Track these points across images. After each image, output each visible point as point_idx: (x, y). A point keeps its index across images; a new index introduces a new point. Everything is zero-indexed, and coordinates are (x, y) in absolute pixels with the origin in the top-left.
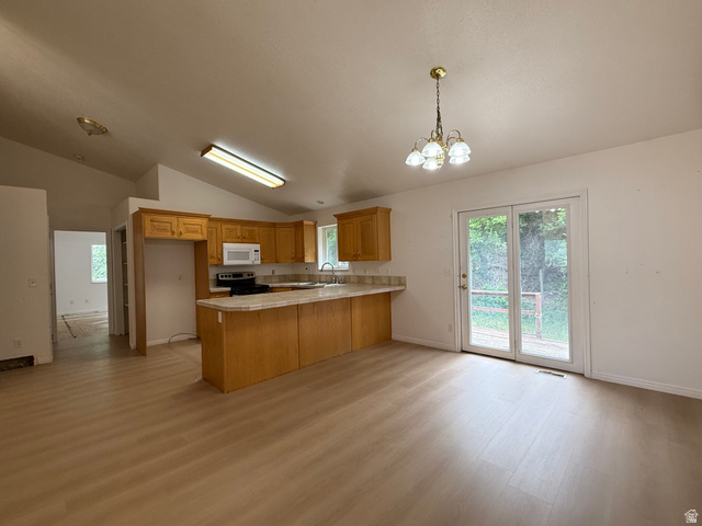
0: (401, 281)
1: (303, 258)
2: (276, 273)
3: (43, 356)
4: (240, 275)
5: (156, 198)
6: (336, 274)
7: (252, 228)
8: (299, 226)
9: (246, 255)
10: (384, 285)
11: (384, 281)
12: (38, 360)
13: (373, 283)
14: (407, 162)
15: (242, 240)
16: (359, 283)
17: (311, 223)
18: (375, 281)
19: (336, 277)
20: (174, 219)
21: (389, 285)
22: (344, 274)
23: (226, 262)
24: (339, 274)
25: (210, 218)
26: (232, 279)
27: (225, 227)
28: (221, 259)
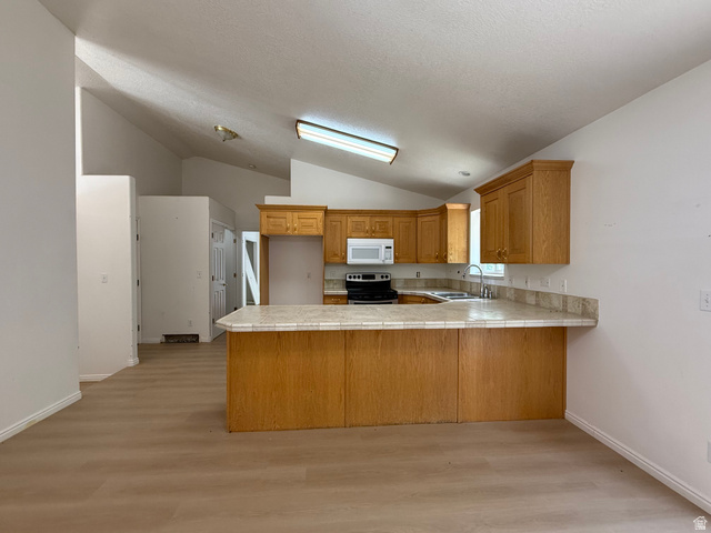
0: (587, 308)
1: (446, 257)
2: (422, 277)
4: (373, 277)
5: (288, 194)
6: (485, 282)
7: (384, 219)
8: (443, 211)
9: (375, 252)
10: (552, 311)
11: (557, 303)
12: (202, 339)
13: (537, 305)
15: (372, 234)
16: (517, 301)
17: (461, 207)
18: (540, 302)
19: (488, 287)
20: (289, 214)
21: (565, 312)
22: (498, 283)
23: (351, 260)
24: (492, 282)
25: (326, 211)
26: (361, 280)
27: (351, 219)
28: (345, 257)
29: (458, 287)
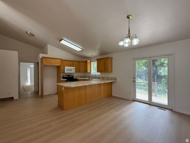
0: (115, 79)
1: (87, 71)
2: (79, 75)
3: (16, 97)
4: (69, 76)
5: (47, 54)
6: (96, 76)
7: (73, 62)
8: (86, 62)
9: (71, 70)
10: (110, 80)
11: (110, 79)
12: (15, 98)
13: (107, 79)
14: (119, 44)
15: (70, 66)
16: (103, 79)
17: (90, 61)
18: (108, 79)
19: (96, 77)
20: (51, 60)
21: (112, 80)
22: (98, 76)
23: (66, 72)
24: (97, 76)
25: (61, 60)
26: (67, 77)
27: (65, 62)
28: (64, 71)
29: (88, 77)
